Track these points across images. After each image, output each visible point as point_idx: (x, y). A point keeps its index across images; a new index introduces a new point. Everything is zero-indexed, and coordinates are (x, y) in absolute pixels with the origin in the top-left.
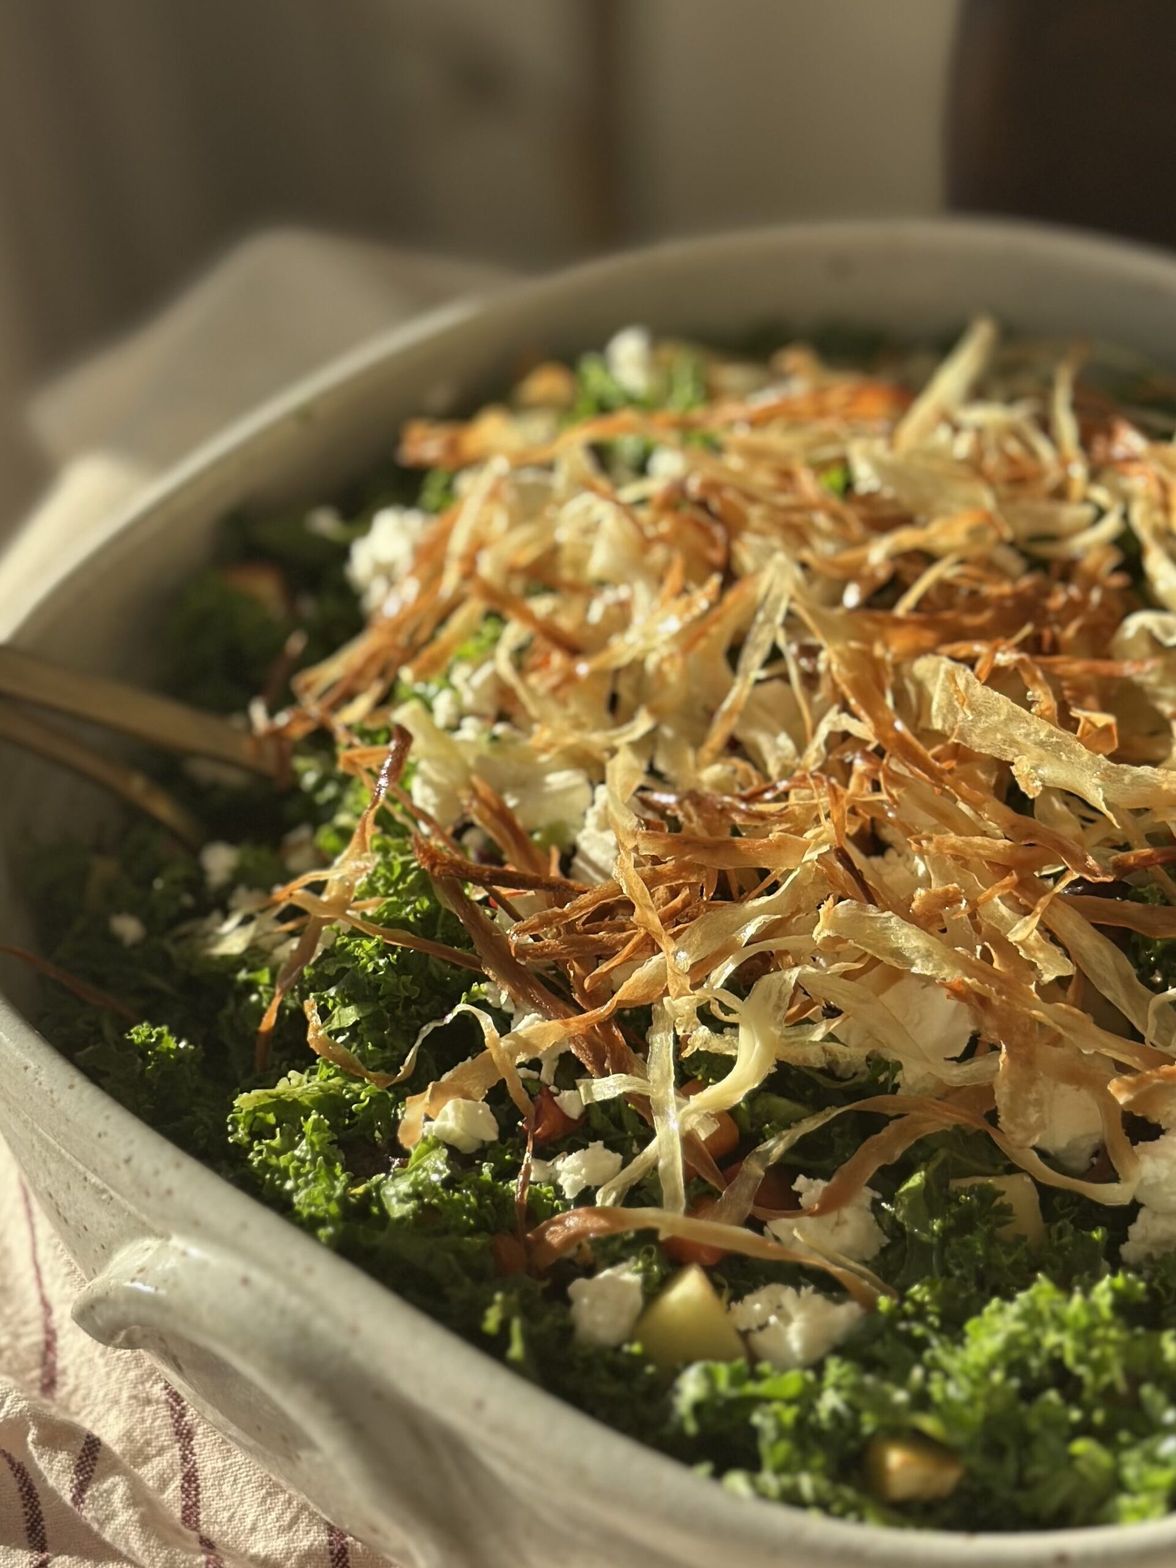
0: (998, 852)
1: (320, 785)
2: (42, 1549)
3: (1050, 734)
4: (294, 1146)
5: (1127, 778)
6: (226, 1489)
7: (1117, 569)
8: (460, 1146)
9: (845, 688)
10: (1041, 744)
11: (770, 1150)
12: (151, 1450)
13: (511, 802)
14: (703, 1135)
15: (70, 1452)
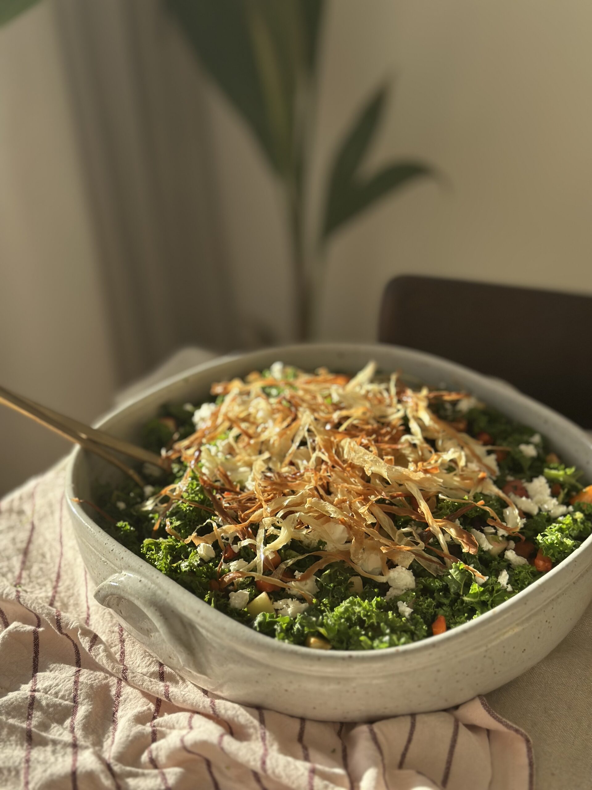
0: (359, 490)
1: (178, 472)
2: (80, 667)
3: (374, 458)
4: (158, 553)
5: (394, 470)
6: (132, 656)
7: (402, 425)
8: (204, 559)
9: (322, 446)
10: (372, 461)
11: (288, 562)
12: (113, 645)
13: (229, 474)
14: (270, 558)
15: (89, 637)
